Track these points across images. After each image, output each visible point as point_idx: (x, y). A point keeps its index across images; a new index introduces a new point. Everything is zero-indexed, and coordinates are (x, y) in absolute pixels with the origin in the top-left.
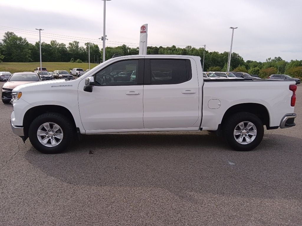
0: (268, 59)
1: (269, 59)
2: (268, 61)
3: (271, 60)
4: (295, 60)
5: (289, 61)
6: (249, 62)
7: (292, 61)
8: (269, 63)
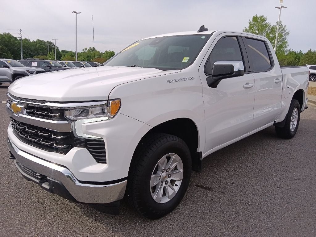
0: (84, 49)
1: (86, 49)
2: (85, 51)
3: (87, 50)
4: (109, 51)
5: (104, 52)
6: (63, 51)
7: (106, 51)
8: (86, 52)
